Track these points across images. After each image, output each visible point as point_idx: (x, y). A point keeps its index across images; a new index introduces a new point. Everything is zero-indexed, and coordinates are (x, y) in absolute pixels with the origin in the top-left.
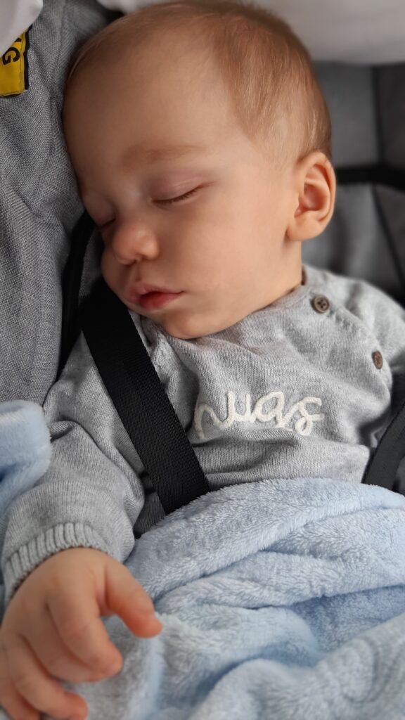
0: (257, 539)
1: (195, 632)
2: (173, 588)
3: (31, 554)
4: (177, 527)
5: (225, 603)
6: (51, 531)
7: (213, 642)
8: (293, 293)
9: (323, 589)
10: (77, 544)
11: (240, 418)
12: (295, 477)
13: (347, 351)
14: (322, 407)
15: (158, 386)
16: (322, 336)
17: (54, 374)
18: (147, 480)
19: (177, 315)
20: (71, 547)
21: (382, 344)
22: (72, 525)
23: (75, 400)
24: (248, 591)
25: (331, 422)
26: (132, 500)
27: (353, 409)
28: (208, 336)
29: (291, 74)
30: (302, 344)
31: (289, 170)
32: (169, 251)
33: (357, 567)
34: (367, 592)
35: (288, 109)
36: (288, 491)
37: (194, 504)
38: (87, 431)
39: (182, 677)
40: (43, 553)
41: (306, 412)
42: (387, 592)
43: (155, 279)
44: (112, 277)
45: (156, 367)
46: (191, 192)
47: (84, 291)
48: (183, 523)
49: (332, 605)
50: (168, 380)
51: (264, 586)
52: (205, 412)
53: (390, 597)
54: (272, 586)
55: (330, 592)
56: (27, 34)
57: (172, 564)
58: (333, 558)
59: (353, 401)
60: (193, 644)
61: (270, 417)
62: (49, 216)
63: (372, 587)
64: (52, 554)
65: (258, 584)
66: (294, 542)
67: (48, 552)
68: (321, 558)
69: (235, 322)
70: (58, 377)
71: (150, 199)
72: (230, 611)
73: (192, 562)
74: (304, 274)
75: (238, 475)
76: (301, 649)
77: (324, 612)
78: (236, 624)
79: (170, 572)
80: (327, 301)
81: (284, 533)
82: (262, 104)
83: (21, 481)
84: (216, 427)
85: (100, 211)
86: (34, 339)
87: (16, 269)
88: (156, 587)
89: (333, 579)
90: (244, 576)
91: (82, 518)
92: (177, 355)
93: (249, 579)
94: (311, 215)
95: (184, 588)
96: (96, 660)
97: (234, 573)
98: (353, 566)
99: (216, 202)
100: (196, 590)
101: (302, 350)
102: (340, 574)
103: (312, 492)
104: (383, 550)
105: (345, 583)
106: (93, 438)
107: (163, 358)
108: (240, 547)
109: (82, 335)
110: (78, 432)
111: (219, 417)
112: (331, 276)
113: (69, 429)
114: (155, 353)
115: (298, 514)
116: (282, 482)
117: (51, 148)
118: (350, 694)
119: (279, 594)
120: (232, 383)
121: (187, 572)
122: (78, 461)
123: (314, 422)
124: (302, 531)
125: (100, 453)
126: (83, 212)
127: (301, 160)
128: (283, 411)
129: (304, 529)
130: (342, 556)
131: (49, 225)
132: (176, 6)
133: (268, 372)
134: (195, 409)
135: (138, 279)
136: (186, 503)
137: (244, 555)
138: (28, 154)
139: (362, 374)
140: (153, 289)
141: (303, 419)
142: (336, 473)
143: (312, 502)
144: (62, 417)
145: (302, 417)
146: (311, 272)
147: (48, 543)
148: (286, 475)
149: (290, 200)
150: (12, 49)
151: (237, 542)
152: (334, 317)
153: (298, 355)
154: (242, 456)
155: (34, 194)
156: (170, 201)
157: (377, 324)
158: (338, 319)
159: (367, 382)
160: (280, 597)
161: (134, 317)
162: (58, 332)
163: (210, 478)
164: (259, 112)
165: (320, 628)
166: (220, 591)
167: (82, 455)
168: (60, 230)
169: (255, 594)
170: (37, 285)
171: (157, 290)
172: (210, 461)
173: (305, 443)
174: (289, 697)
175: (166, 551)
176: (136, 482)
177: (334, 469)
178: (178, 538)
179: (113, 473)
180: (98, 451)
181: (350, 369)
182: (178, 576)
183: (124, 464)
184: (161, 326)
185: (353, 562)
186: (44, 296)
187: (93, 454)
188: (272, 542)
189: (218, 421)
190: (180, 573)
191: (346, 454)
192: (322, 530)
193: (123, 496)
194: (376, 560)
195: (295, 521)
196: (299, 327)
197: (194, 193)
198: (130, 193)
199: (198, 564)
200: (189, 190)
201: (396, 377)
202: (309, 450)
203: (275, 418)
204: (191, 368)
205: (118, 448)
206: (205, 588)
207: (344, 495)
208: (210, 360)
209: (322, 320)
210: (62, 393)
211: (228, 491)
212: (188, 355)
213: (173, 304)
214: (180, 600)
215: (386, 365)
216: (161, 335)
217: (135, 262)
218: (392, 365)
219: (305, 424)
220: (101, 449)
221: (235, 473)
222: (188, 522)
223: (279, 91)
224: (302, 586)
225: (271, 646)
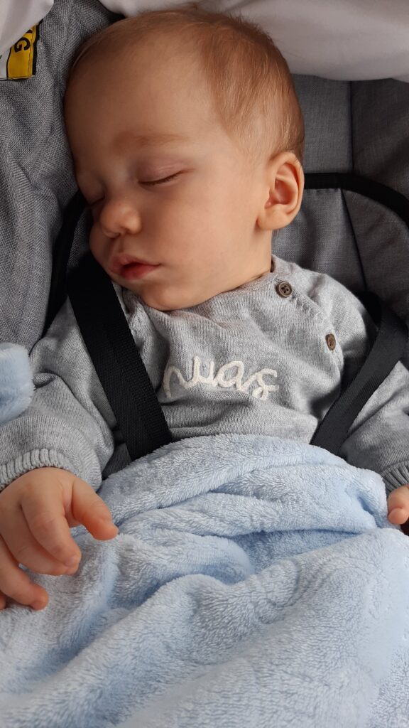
0: (209, 479)
1: (146, 547)
2: (132, 515)
3: (9, 471)
4: (141, 467)
5: (176, 529)
6: (29, 453)
7: (161, 555)
8: (260, 279)
9: (262, 524)
10: (50, 465)
11: (204, 380)
12: (248, 433)
13: (303, 331)
14: (278, 379)
15: (133, 348)
16: (282, 318)
17: (39, 332)
18: (118, 434)
19: (154, 286)
20: (45, 466)
21: (337, 330)
22: (47, 451)
23: (57, 354)
24: (196, 520)
25: (284, 393)
26: (103, 447)
27: (306, 383)
28: (181, 309)
29: (269, 80)
30: (265, 324)
31: (262, 166)
32: (150, 227)
33: (293, 508)
34: (301, 532)
35: (264, 112)
36: (240, 443)
37: (158, 451)
38: (66, 383)
39: (133, 582)
40: (19, 469)
41: (263, 382)
42: (320, 535)
43: (136, 251)
44: (98, 248)
45: (132, 332)
46: (172, 177)
47: (72, 262)
48: (146, 465)
49: (270, 540)
50: (142, 343)
51: (211, 516)
52: (173, 373)
53: (322, 538)
54: (218, 517)
55: (268, 527)
56: (37, 27)
57: (133, 496)
58: (273, 500)
59: (306, 376)
60: (144, 556)
61: (231, 384)
62: (45, 189)
63: (306, 527)
64: (28, 471)
65: (205, 515)
66: (241, 484)
67: (24, 469)
68: (263, 499)
69: (207, 299)
70: (44, 334)
71: (136, 181)
72: (179, 534)
73: (150, 496)
74: (273, 263)
75: (198, 429)
76: (238, 572)
77: (262, 546)
78: (183, 544)
79: (130, 503)
80: (290, 287)
81: (233, 477)
82: (241, 105)
83: (5, 413)
84: (182, 387)
85: (92, 190)
86: (25, 296)
87: (13, 231)
88: (117, 514)
89: (271, 515)
90: (194, 508)
91: (56, 446)
92: (152, 323)
93: (198, 511)
94: (279, 208)
95: (141, 515)
96: (59, 550)
97: (186, 506)
98: (290, 506)
99: (193, 186)
100: (152, 516)
101: (264, 330)
102: (278, 512)
103: (260, 445)
104: (318, 495)
105: (282, 520)
106: (71, 390)
107: (139, 323)
108: (193, 484)
109: (68, 300)
110: (58, 382)
111: (185, 378)
112: (298, 268)
113: (51, 380)
114: (133, 318)
115: (246, 461)
116: (236, 437)
117: (52, 129)
118: (273, 600)
119: (224, 525)
120: (198, 350)
121: (145, 503)
122: (56, 406)
123: (269, 392)
124: (248, 476)
125: (77, 402)
126: (76, 191)
127: (274, 158)
128: (242, 380)
129: (250, 475)
130: (281, 498)
131: (45, 198)
132: (171, 14)
133: (231, 342)
134: (165, 371)
135: (121, 250)
136: (150, 452)
137: (196, 493)
138: (31, 131)
139: (316, 353)
140: (134, 260)
141: (260, 388)
142: (285, 434)
143: (259, 453)
144: (45, 370)
145: (259, 386)
146: (279, 262)
147: (25, 463)
148: (239, 431)
149: (261, 193)
150: (23, 39)
151: (191, 480)
152: (295, 301)
153: (261, 333)
154: (203, 414)
155: (34, 168)
156: (154, 183)
157: (334, 312)
158: (299, 304)
159: (320, 361)
160: (224, 527)
161: (116, 288)
162: (46, 294)
163: (173, 431)
164: (238, 112)
165: (257, 559)
166: (172, 518)
167: (60, 401)
168: (55, 203)
169: (202, 522)
170: (31, 248)
171: (138, 261)
172: (174, 417)
173: (259, 405)
174: (221, 598)
175: (129, 487)
176: (108, 433)
177: (283, 431)
178: (140, 476)
179: (87, 420)
180: (75, 399)
181: (306, 348)
182: (137, 506)
183: (97, 415)
184: (140, 296)
185: (290, 503)
186: (36, 259)
187: (70, 401)
188: (222, 483)
189: (184, 381)
190: (140, 504)
191: (295, 419)
192: (265, 475)
193: (94, 443)
194: (311, 504)
195: (243, 467)
196: (263, 307)
197: (176, 177)
198: (119, 173)
199: (156, 497)
200: (170, 174)
201: (347, 360)
202: (262, 411)
203: (235, 385)
204: (164, 335)
205: (93, 401)
206: (159, 515)
207: (288, 449)
208: (181, 328)
209: (284, 303)
210: (47, 348)
211: (187, 441)
212: (161, 322)
213: (152, 275)
214: (137, 524)
215: (338, 348)
216: (139, 304)
217: (120, 235)
218: (344, 350)
219: (262, 393)
220: (78, 400)
221: (195, 428)
222: (150, 464)
223: (257, 94)
224: (244, 519)
225: (212, 566)
